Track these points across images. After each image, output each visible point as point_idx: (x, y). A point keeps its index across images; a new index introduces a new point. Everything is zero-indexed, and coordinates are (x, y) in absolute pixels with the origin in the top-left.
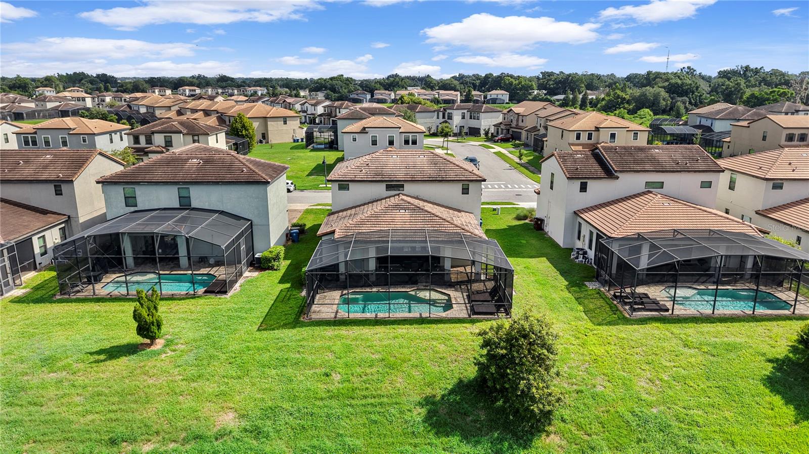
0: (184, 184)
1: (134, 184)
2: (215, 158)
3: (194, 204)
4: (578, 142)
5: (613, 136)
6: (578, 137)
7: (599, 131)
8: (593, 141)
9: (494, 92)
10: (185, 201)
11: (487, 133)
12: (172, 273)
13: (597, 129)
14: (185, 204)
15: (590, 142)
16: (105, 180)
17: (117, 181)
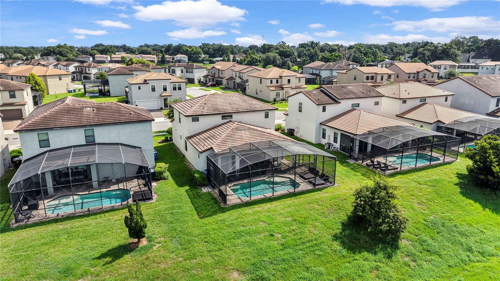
0: (89, 126)
1: (47, 130)
2: (103, 106)
3: (97, 141)
4: (271, 85)
5: (289, 81)
6: (271, 83)
7: (282, 78)
8: (279, 84)
9: (178, 56)
10: (90, 139)
11: (200, 82)
12: (91, 192)
13: (281, 77)
14: (91, 142)
15: (277, 84)
16: (21, 129)
17: (32, 128)
